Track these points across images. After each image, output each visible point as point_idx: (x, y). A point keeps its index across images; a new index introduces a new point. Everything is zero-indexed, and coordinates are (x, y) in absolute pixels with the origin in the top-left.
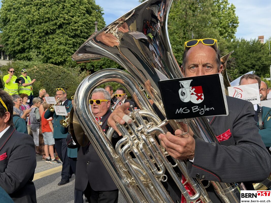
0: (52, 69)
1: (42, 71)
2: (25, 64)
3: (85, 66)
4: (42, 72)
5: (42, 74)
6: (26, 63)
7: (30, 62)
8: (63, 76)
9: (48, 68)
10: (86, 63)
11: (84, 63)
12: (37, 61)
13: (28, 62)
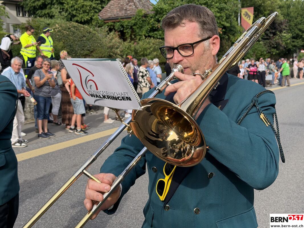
0: (76, 28)
1: (65, 30)
2: (46, 22)
3: (114, 26)
4: (65, 32)
5: (65, 33)
6: (48, 21)
7: (52, 20)
8: (88, 36)
9: (71, 27)
10: (115, 22)
11: (112, 22)
12: (59, 19)
13: (50, 20)
